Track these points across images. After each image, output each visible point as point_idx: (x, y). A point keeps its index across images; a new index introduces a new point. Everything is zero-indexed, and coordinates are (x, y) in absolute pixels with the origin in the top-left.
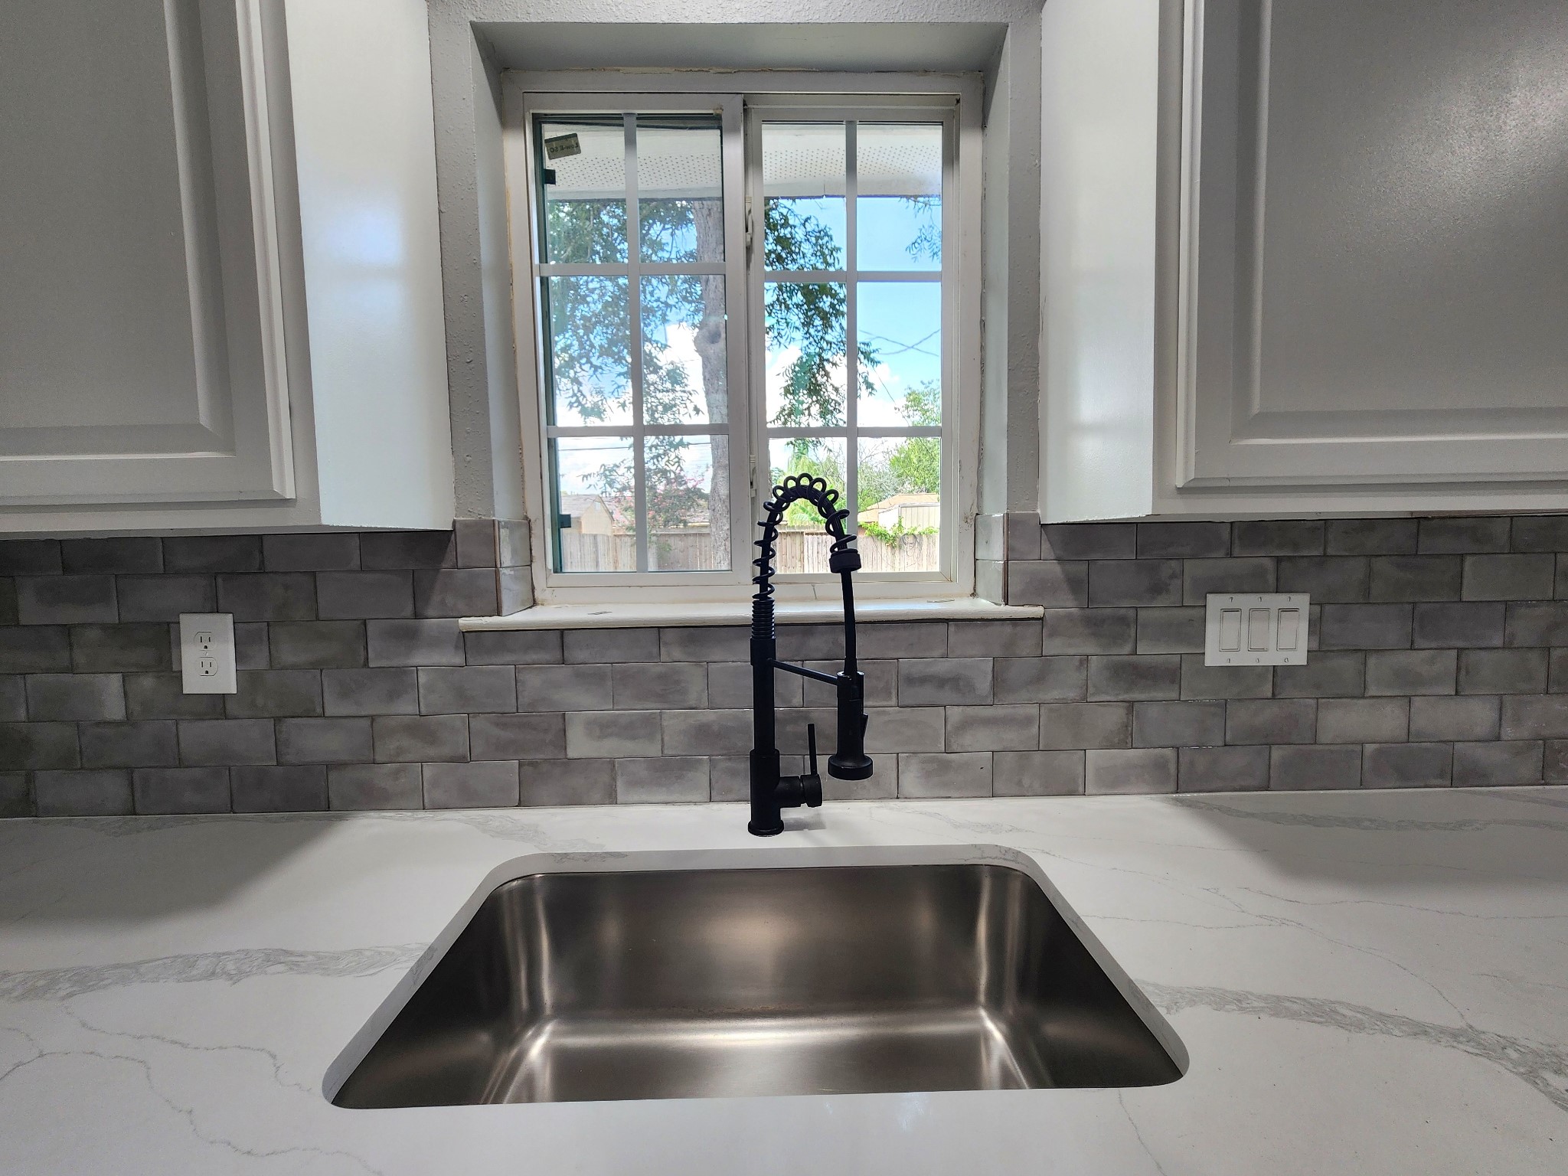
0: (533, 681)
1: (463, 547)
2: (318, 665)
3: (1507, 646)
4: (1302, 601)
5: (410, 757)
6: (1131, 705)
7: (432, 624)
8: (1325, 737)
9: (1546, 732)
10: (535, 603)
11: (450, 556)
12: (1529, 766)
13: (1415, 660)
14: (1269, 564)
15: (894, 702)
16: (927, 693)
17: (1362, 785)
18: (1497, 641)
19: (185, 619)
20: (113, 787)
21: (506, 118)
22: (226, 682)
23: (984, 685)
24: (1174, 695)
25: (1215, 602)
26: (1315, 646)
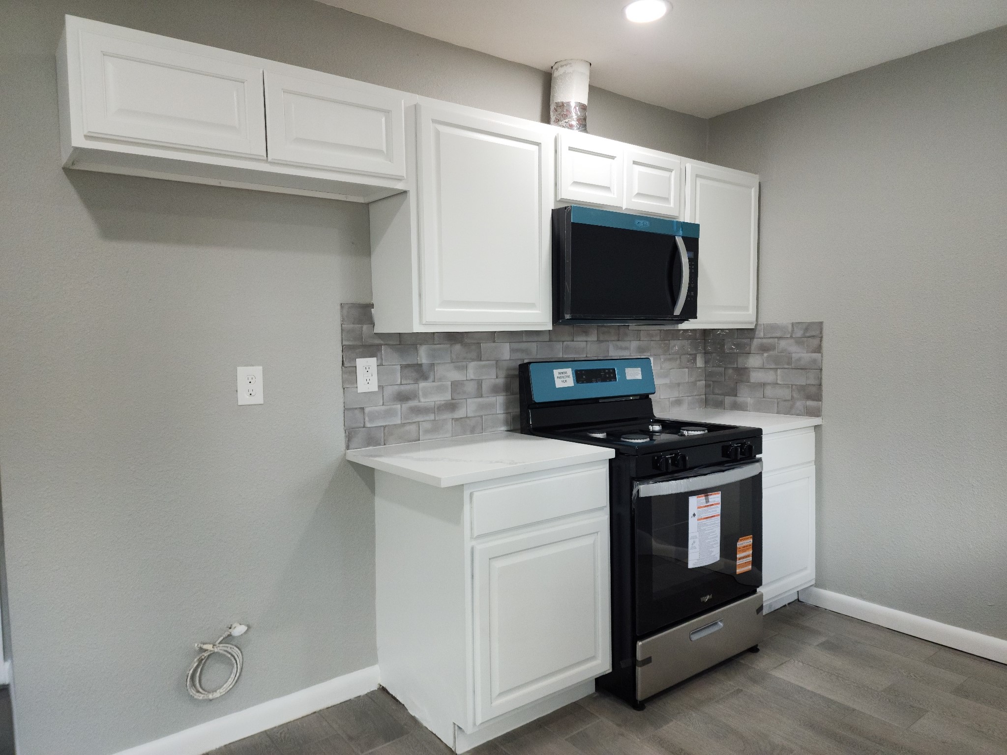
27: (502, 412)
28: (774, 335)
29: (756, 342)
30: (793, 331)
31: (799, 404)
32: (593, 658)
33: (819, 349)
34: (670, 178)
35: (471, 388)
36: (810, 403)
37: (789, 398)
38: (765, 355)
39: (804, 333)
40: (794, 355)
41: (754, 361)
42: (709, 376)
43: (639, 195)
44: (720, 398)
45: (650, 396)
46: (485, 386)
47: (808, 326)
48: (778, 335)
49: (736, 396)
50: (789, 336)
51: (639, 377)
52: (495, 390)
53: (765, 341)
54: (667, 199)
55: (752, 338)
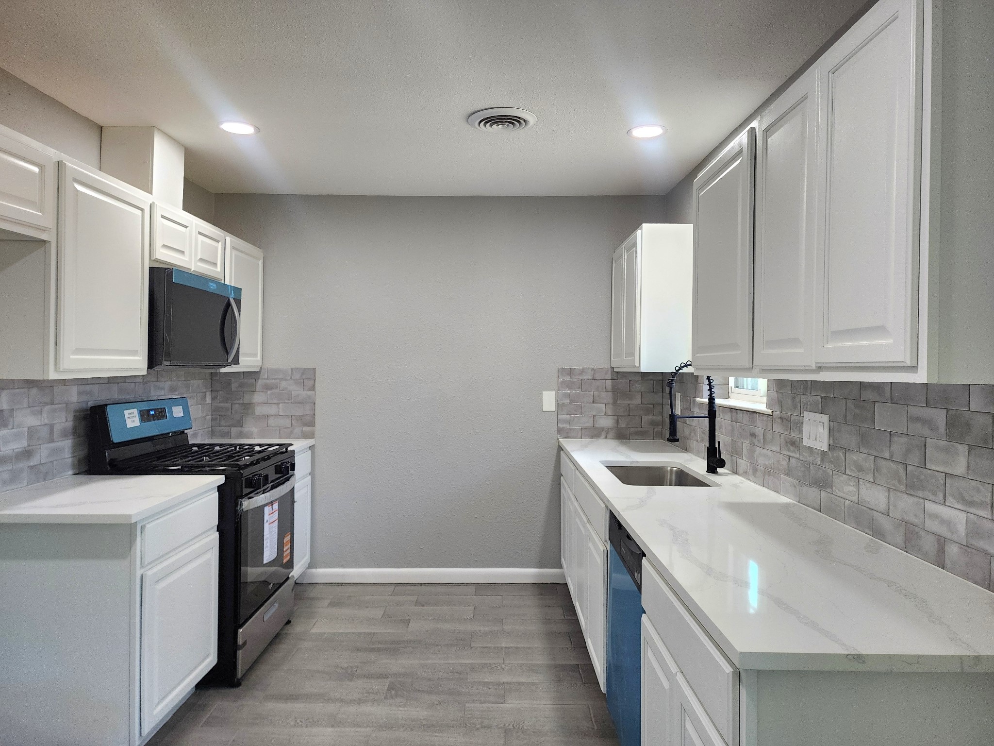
1: (700, 378)
2: (687, 409)
3: (891, 459)
6: (789, 457)
8: (835, 490)
9: (906, 518)
12: (899, 538)
13: (861, 459)
14: (819, 398)
17: (845, 522)
18: (888, 455)
19: (677, 394)
22: (679, 412)
23: (762, 439)
24: (798, 456)
25: (806, 414)
26: (831, 442)
27: (70, 456)
28: (276, 377)
29: (260, 382)
30: (292, 374)
31: (297, 430)
32: (208, 656)
33: (313, 388)
34: (217, 248)
35: (44, 433)
36: (306, 429)
37: (289, 426)
38: (269, 392)
39: (301, 376)
40: (293, 393)
41: (258, 398)
42: (215, 410)
43: (201, 260)
44: (227, 429)
45: (186, 431)
46: (57, 430)
47: (305, 371)
48: (281, 377)
49: (242, 426)
50: (289, 378)
51: (182, 415)
52: (64, 435)
53: (268, 381)
54: (215, 264)
55: (257, 379)
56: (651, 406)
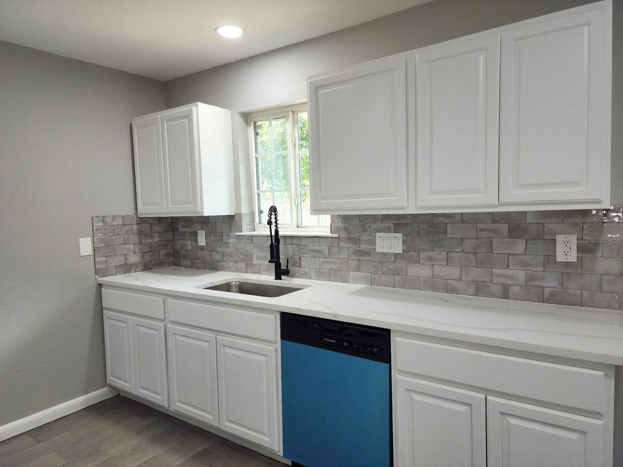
0: (248, 246)
1: (237, 218)
2: (216, 241)
3: (463, 251)
4: (400, 236)
5: (229, 261)
6: (359, 260)
7: (232, 234)
8: (409, 273)
9: (477, 279)
10: (255, 230)
11: (235, 220)
12: (472, 289)
13: (435, 254)
14: (392, 225)
15: (309, 256)
16: (315, 254)
17: (420, 289)
18: (459, 250)
19: (199, 231)
20: (189, 262)
21: (247, 124)
22: (204, 244)
23: (327, 253)
24: (369, 259)
25: (378, 234)
26: (405, 248)
56: (165, 242)
